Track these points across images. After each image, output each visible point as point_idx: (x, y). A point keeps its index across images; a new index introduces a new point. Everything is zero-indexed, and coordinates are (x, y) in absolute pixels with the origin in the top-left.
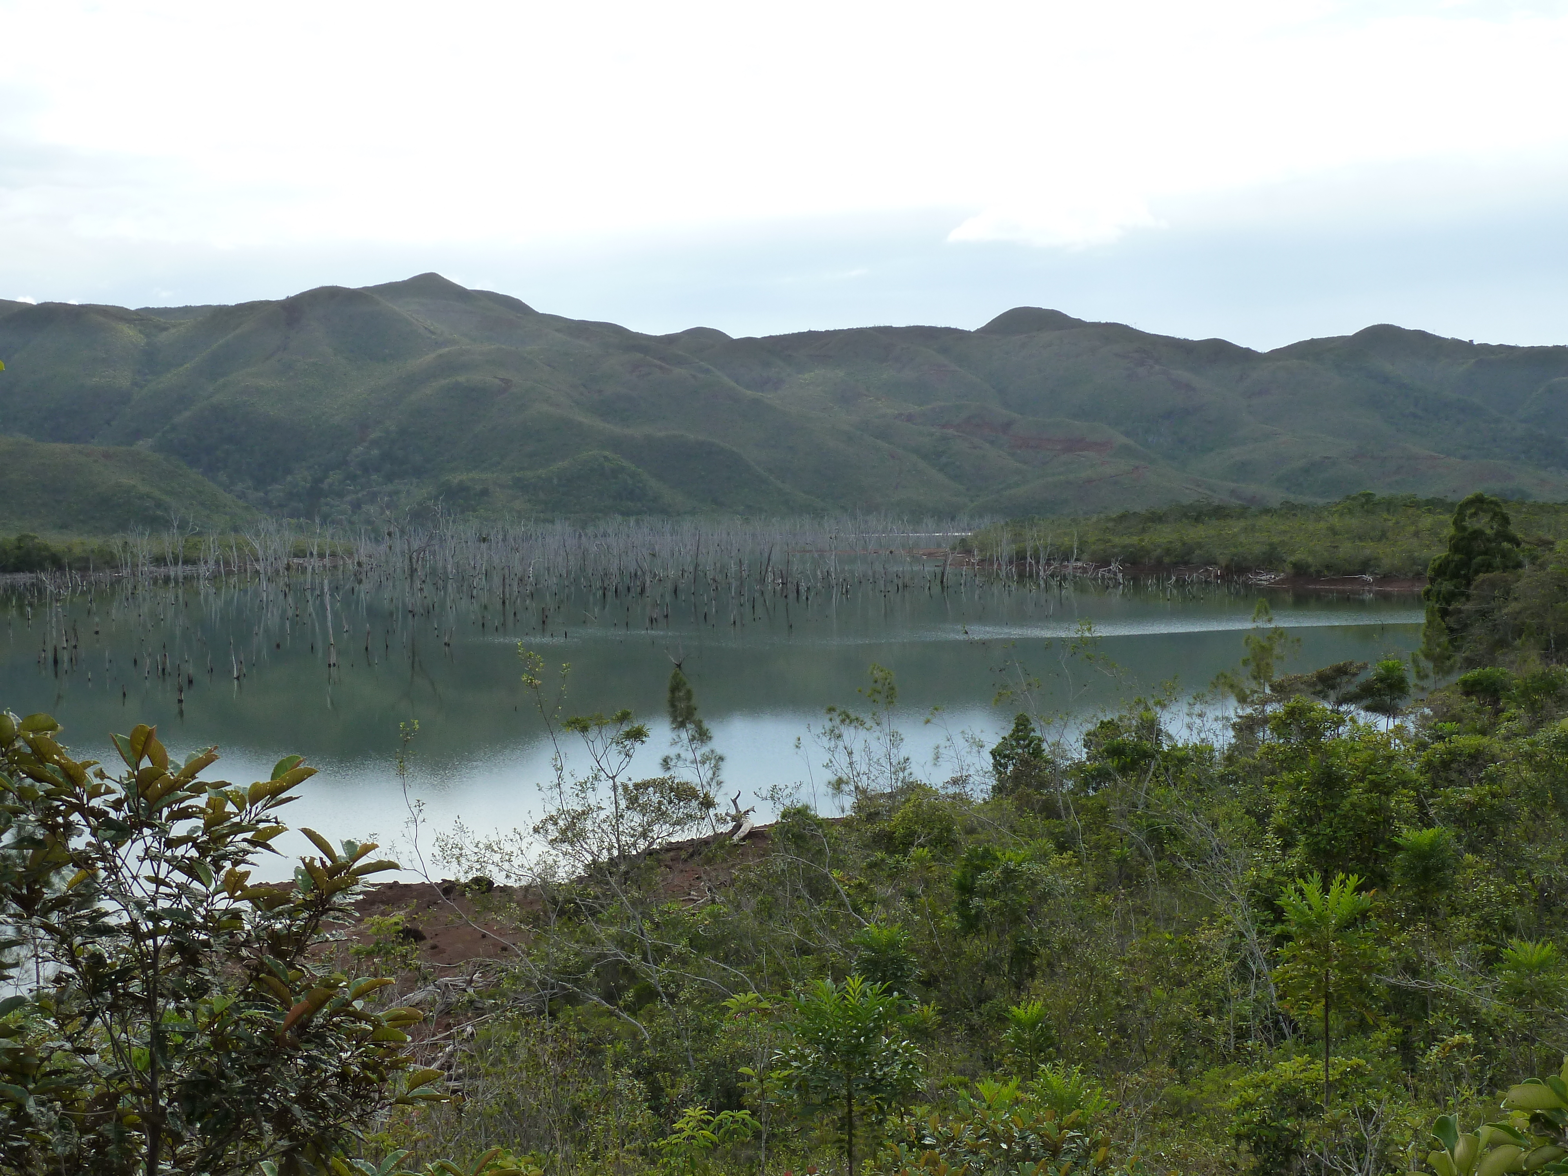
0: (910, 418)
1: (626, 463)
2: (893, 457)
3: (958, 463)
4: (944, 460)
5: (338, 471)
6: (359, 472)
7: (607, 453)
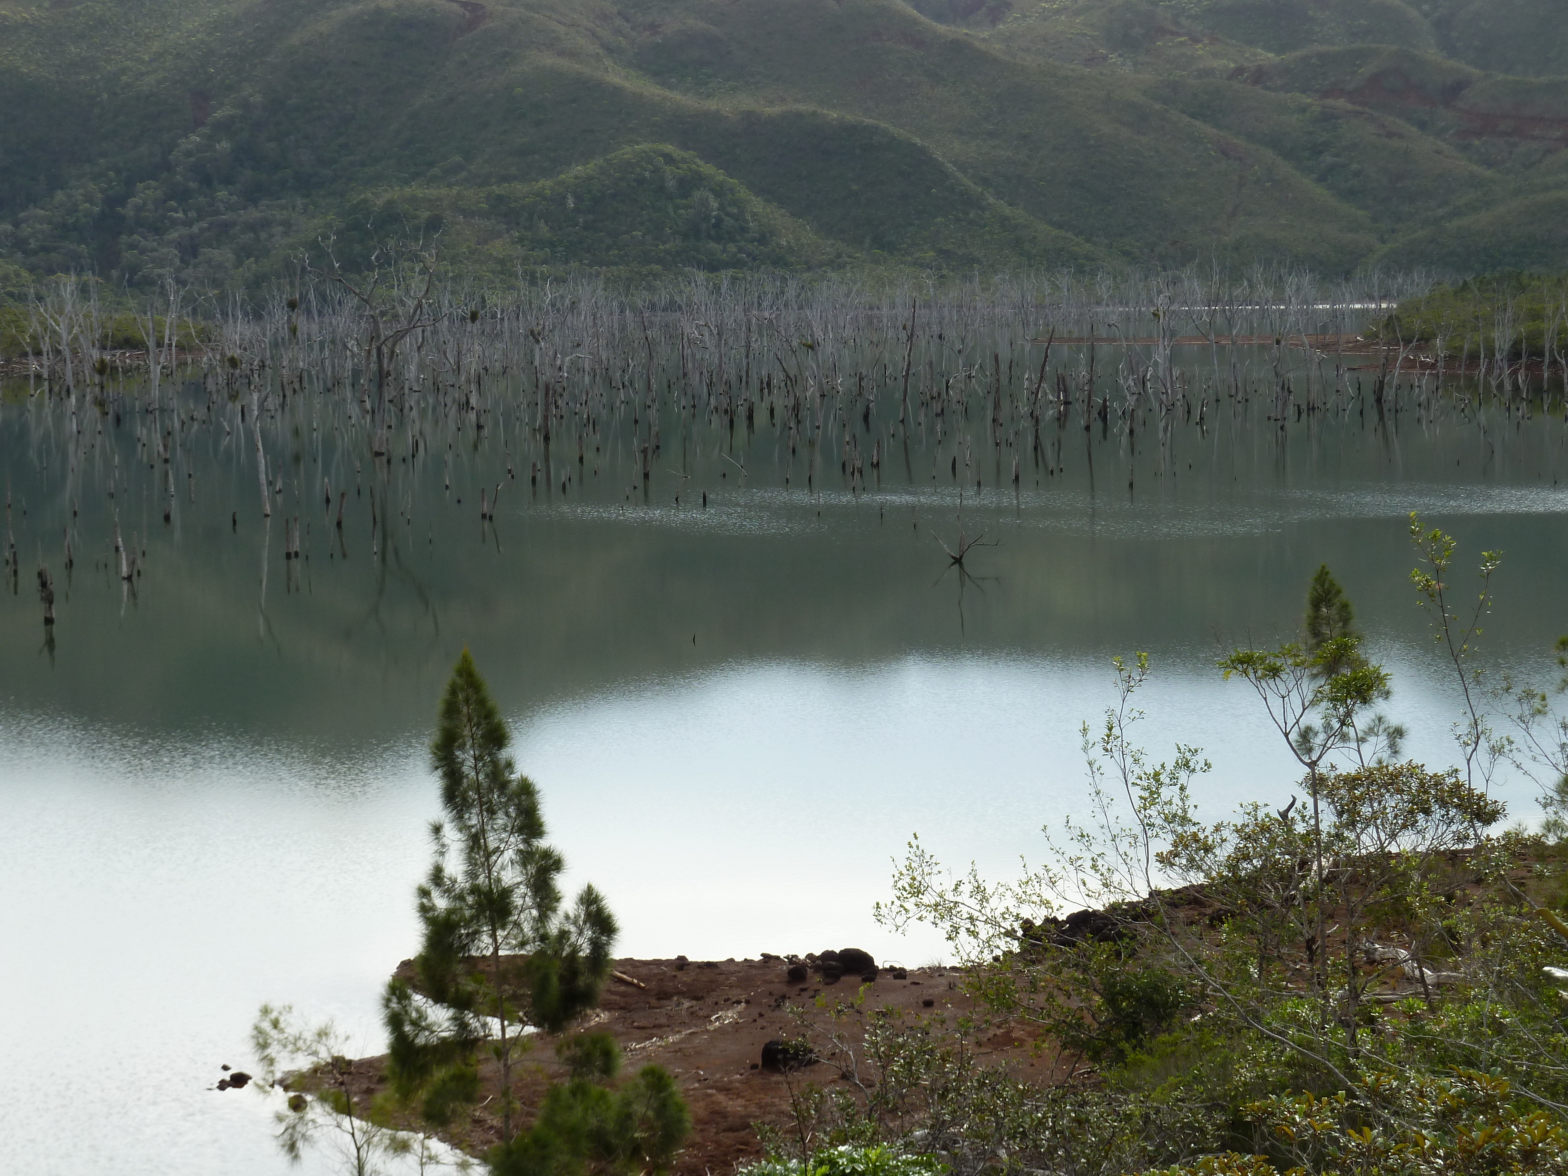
0: (1259, 76)
1: (707, 169)
2: (1225, 154)
3: (1354, 166)
4: (1328, 159)
5: (153, 183)
6: (192, 185)
7: (669, 148)
